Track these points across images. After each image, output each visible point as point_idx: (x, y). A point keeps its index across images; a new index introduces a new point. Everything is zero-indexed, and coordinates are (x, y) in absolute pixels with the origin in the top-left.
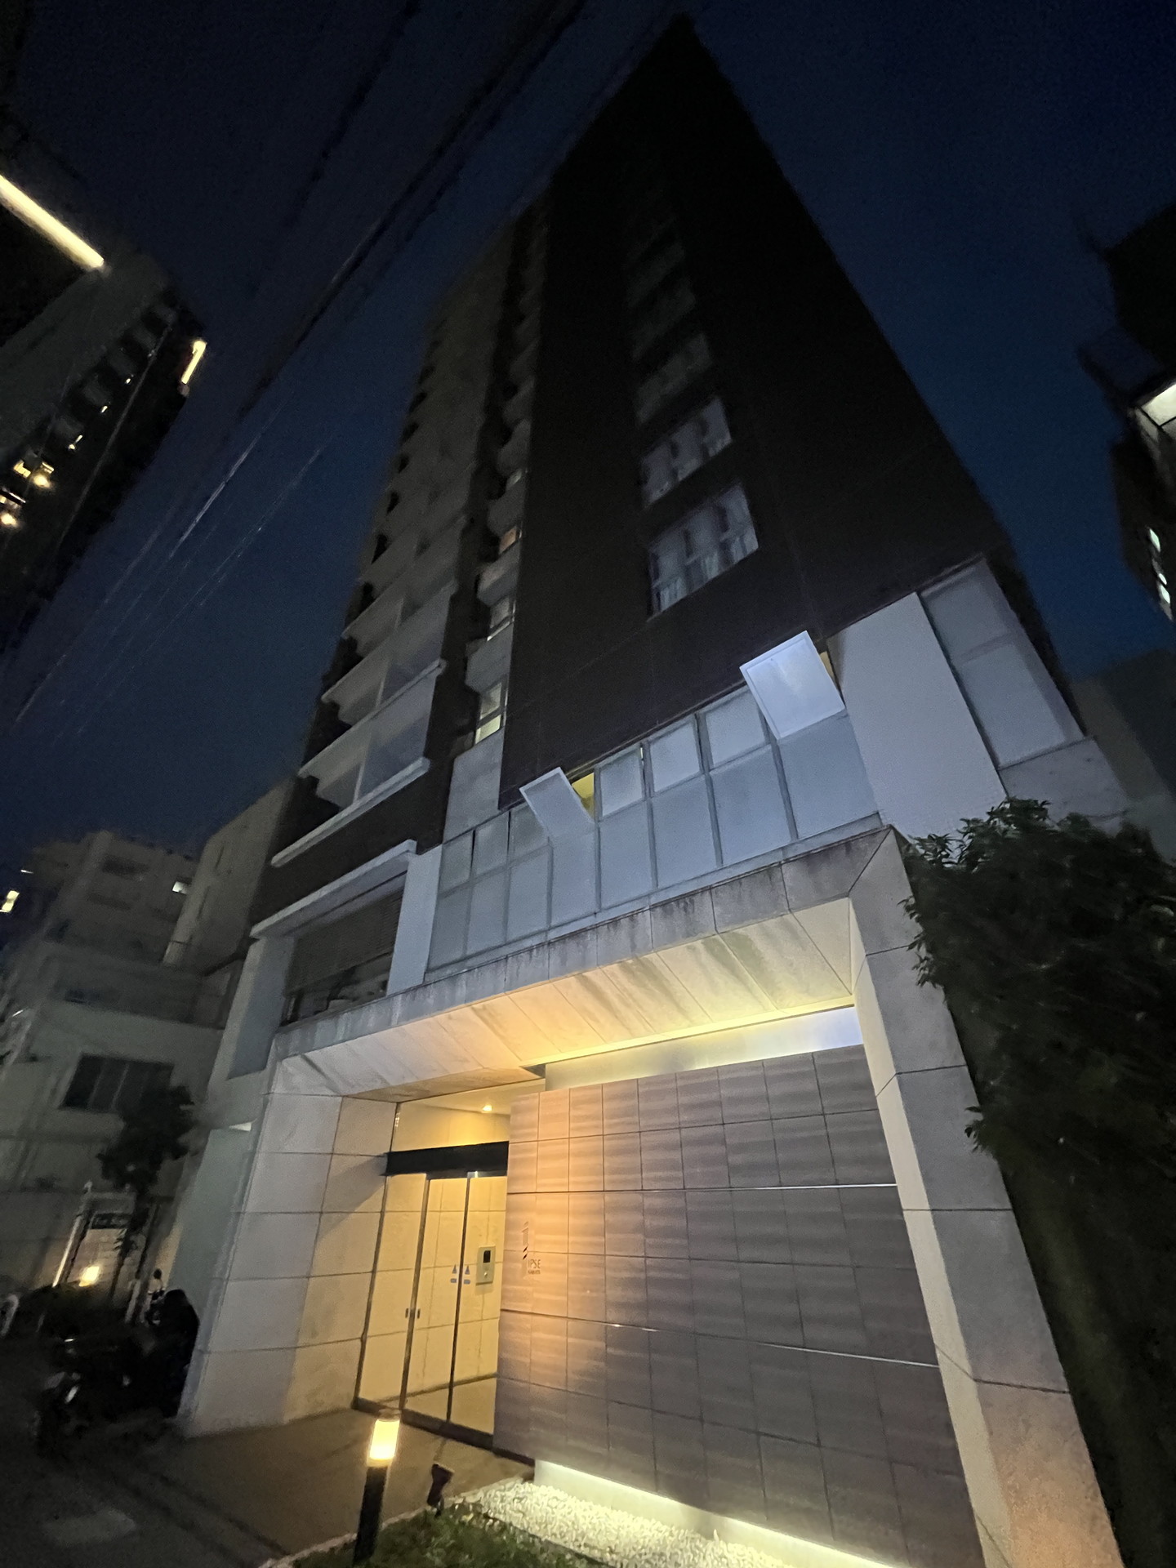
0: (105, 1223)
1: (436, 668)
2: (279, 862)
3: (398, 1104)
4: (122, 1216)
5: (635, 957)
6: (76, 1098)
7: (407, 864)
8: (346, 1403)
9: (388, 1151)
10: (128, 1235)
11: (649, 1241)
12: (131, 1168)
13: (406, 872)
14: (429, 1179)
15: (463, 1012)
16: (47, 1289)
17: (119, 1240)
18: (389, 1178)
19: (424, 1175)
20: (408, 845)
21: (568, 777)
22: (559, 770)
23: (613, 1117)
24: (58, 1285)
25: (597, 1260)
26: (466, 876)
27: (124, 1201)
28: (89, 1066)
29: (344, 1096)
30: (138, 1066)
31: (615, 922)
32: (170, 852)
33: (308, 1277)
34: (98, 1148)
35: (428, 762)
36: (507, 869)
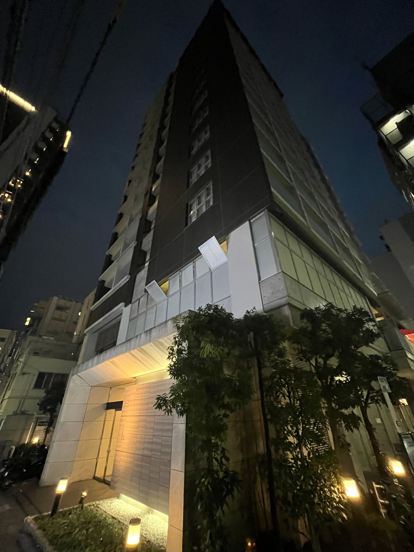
0: (41, 424)
1: (133, 244)
2: (93, 308)
3: (111, 388)
4: (46, 422)
5: (139, 348)
6: (38, 385)
7: (122, 310)
8: (91, 478)
9: (107, 402)
10: (48, 427)
11: (147, 430)
12: (48, 407)
13: (122, 314)
14: (116, 411)
15: (107, 362)
16: (24, 444)
17: (45, 429)
18: (107, 411)
19: (114, 410)
20: (122, 304)
21: (158, 284)
22: (154, 281)
23: (144, 394)
24: (27, 443)
25: (136, 436)
26: (136, 314)
27: (47, 417)
28: (41, 375)
29: (91, 386)
30: (57, 375)
31: (137, 336)
32: (77, 302)
33: (79, 441)
34: (38, 401)
35: (129, 276)
36: (145, 312)
